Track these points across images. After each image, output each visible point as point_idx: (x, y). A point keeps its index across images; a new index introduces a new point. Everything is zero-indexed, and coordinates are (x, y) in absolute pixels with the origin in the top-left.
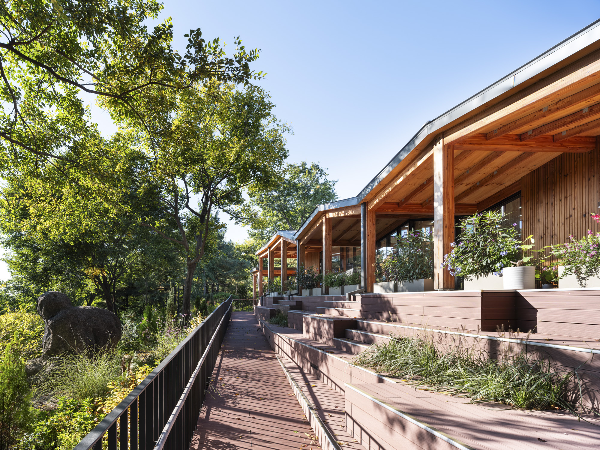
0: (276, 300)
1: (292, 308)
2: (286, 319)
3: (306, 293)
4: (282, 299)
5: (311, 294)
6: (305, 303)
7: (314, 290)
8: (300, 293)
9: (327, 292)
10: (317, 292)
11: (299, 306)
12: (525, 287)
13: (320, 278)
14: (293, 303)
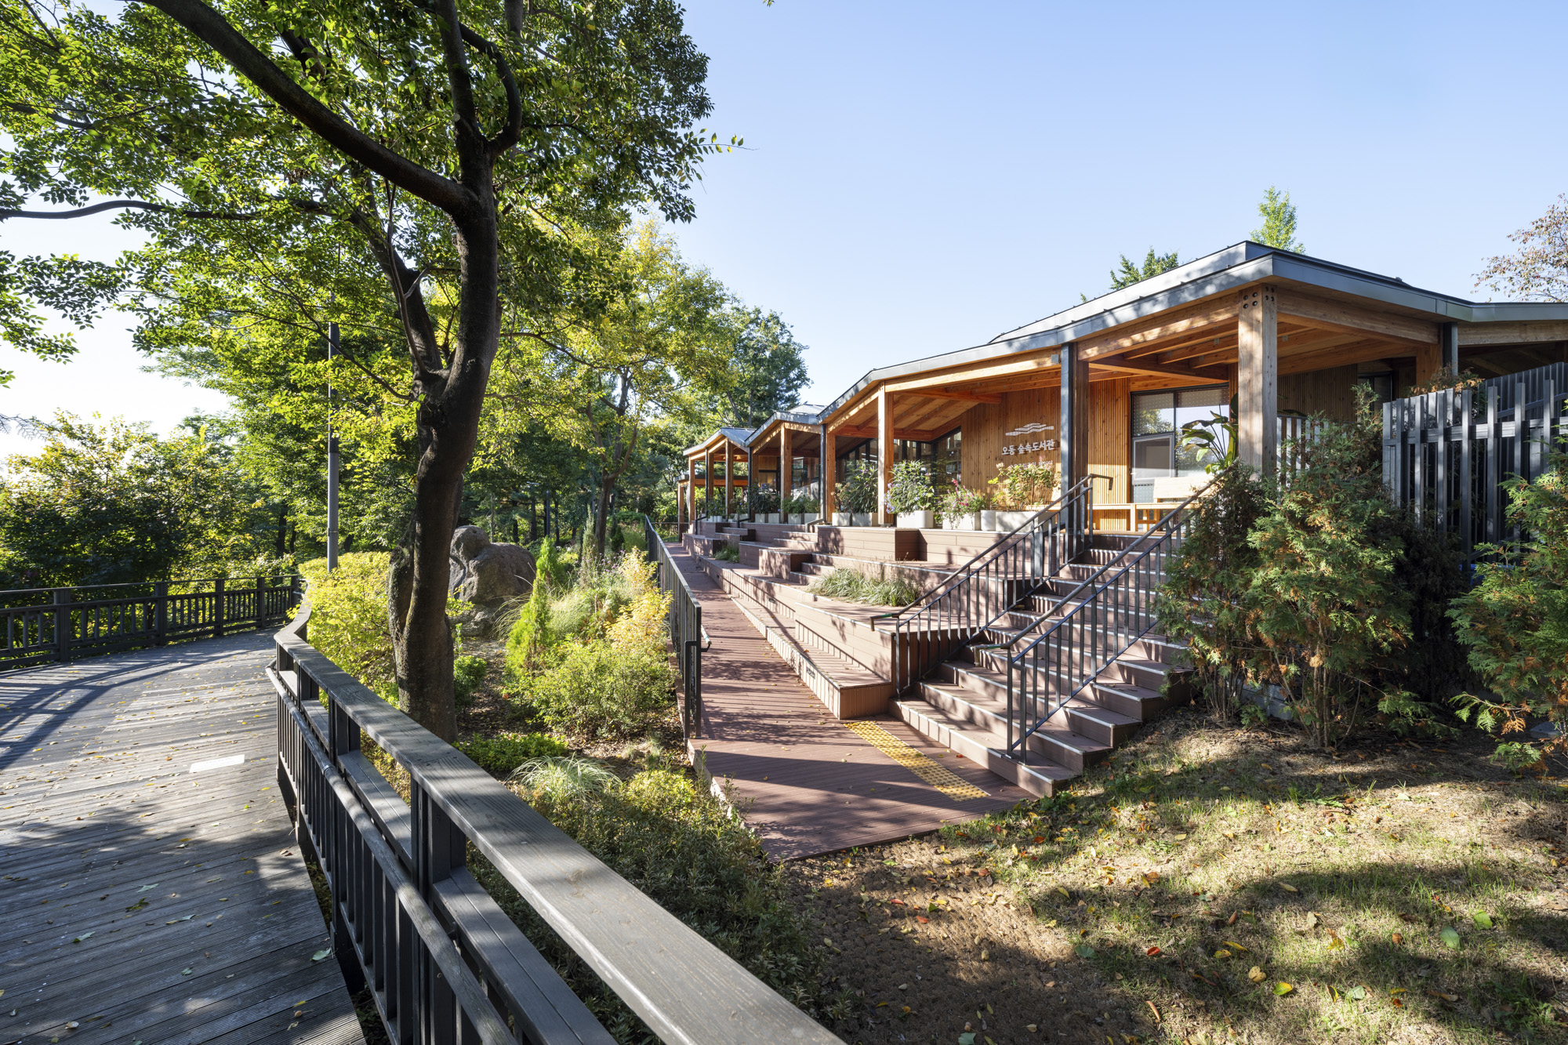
0: (720, 528)
1: (744, 538)
2: (737, 552)
3: (760, 519)
4: (728, 525)
5: (766, 521)
6: (759, 533)
7: (771, 516)
8: (752, 519)
9: (786, 520)
10: (774, 518)
11: (752, 536)
12: (926, 527)
13: (778, 500)
14: (744, 532)
